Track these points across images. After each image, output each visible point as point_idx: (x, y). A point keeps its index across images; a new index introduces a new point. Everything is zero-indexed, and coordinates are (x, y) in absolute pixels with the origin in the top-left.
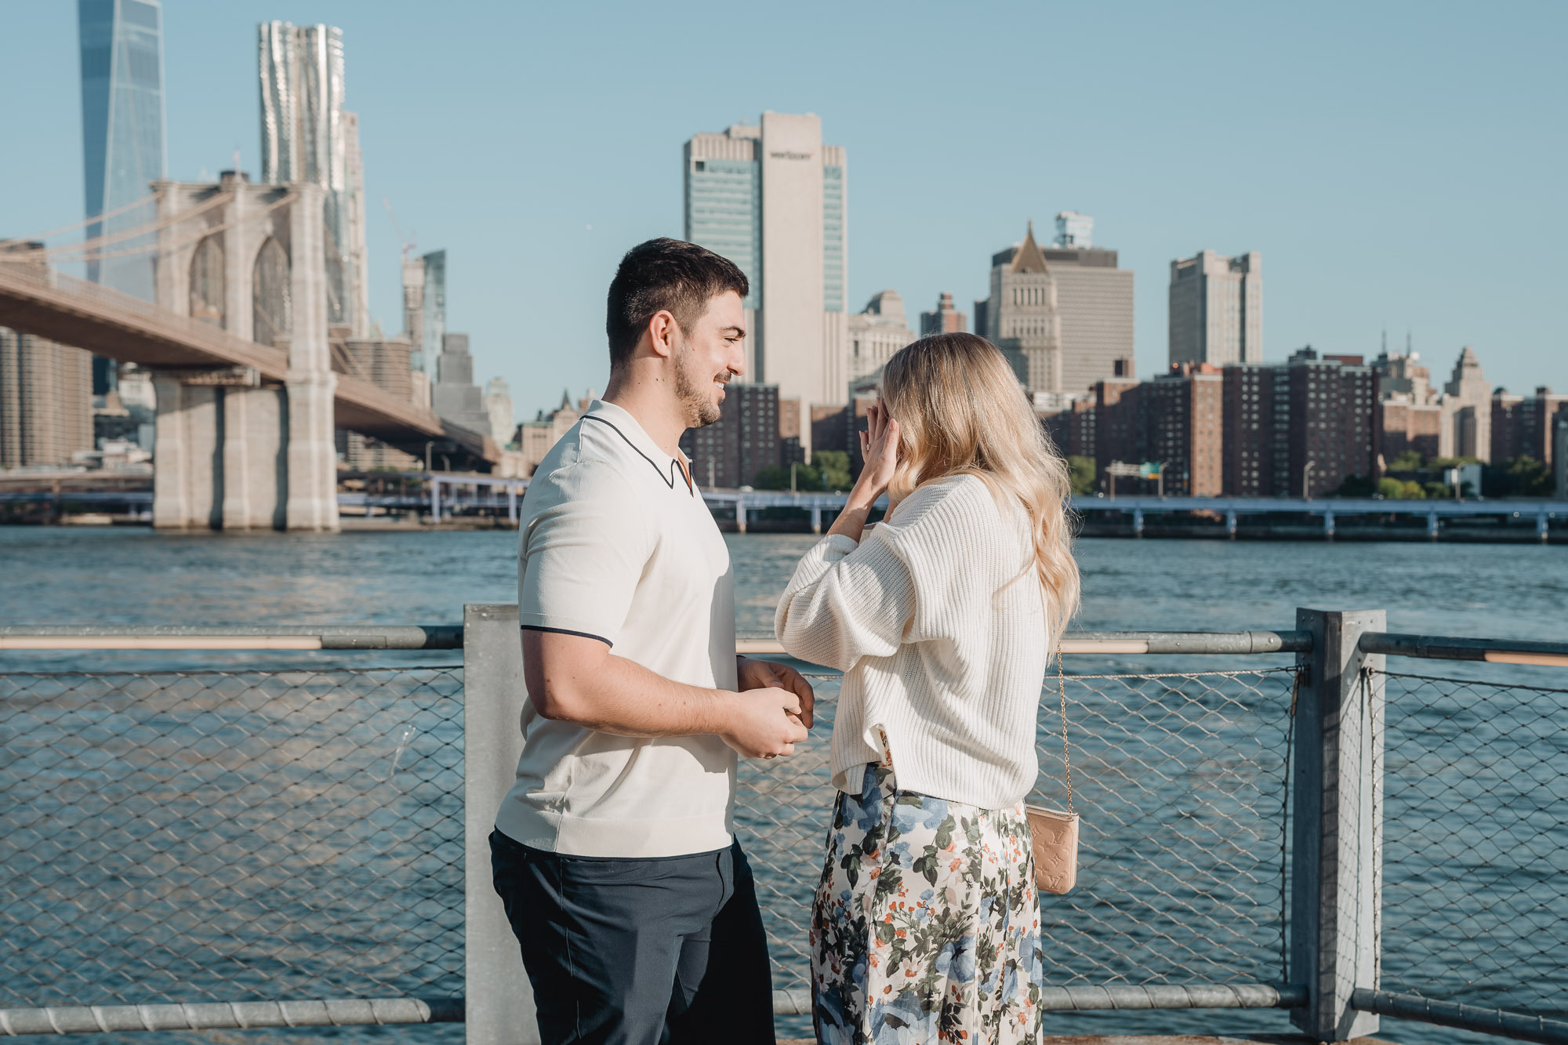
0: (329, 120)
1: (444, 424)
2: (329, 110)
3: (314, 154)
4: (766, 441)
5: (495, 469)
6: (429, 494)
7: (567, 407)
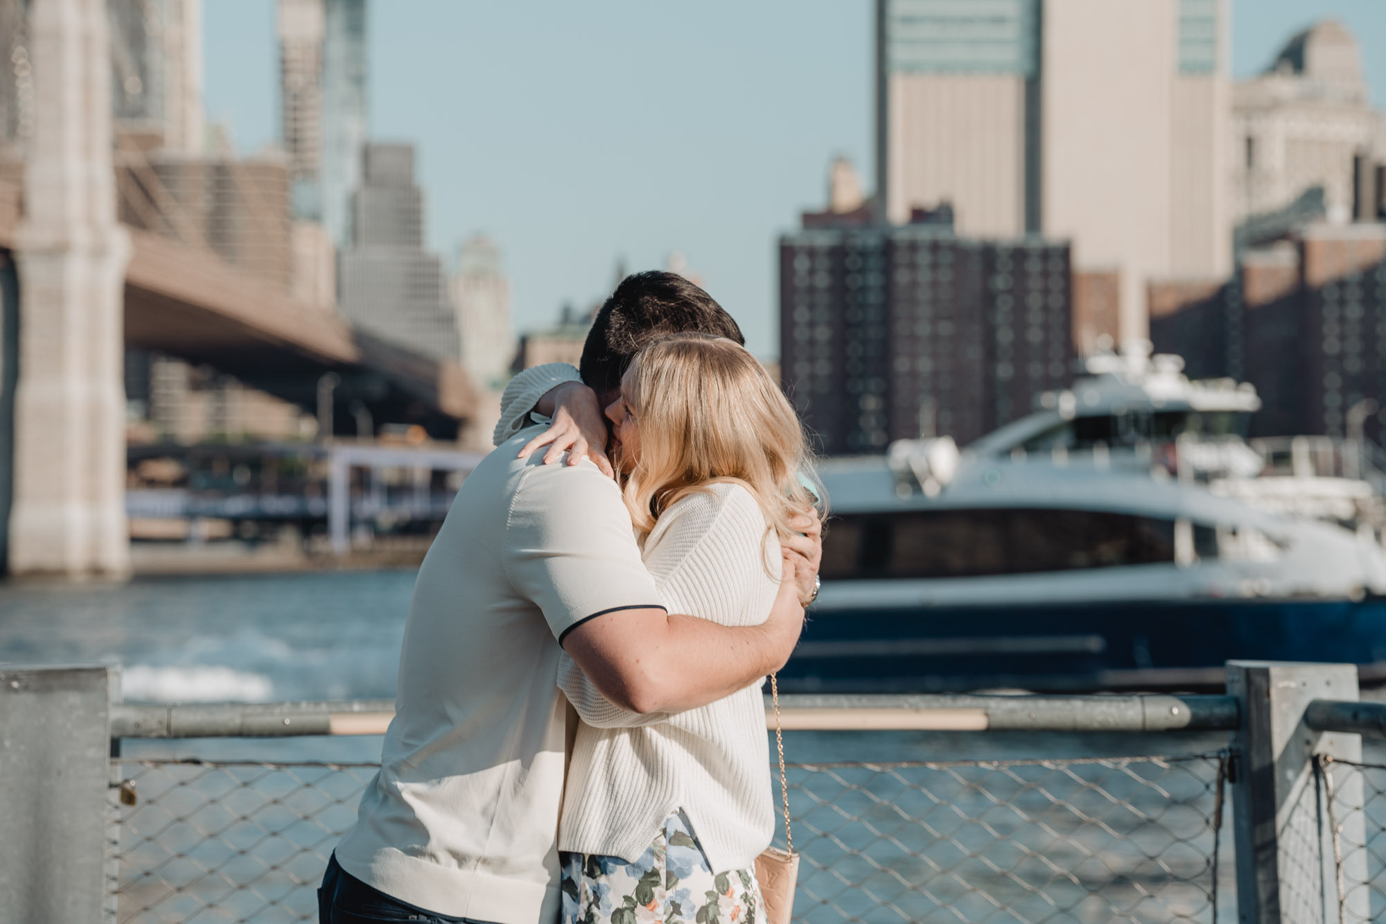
1: (359, 337)
4: (1046, 361)
5: (468, 435)
6: (323, 488)
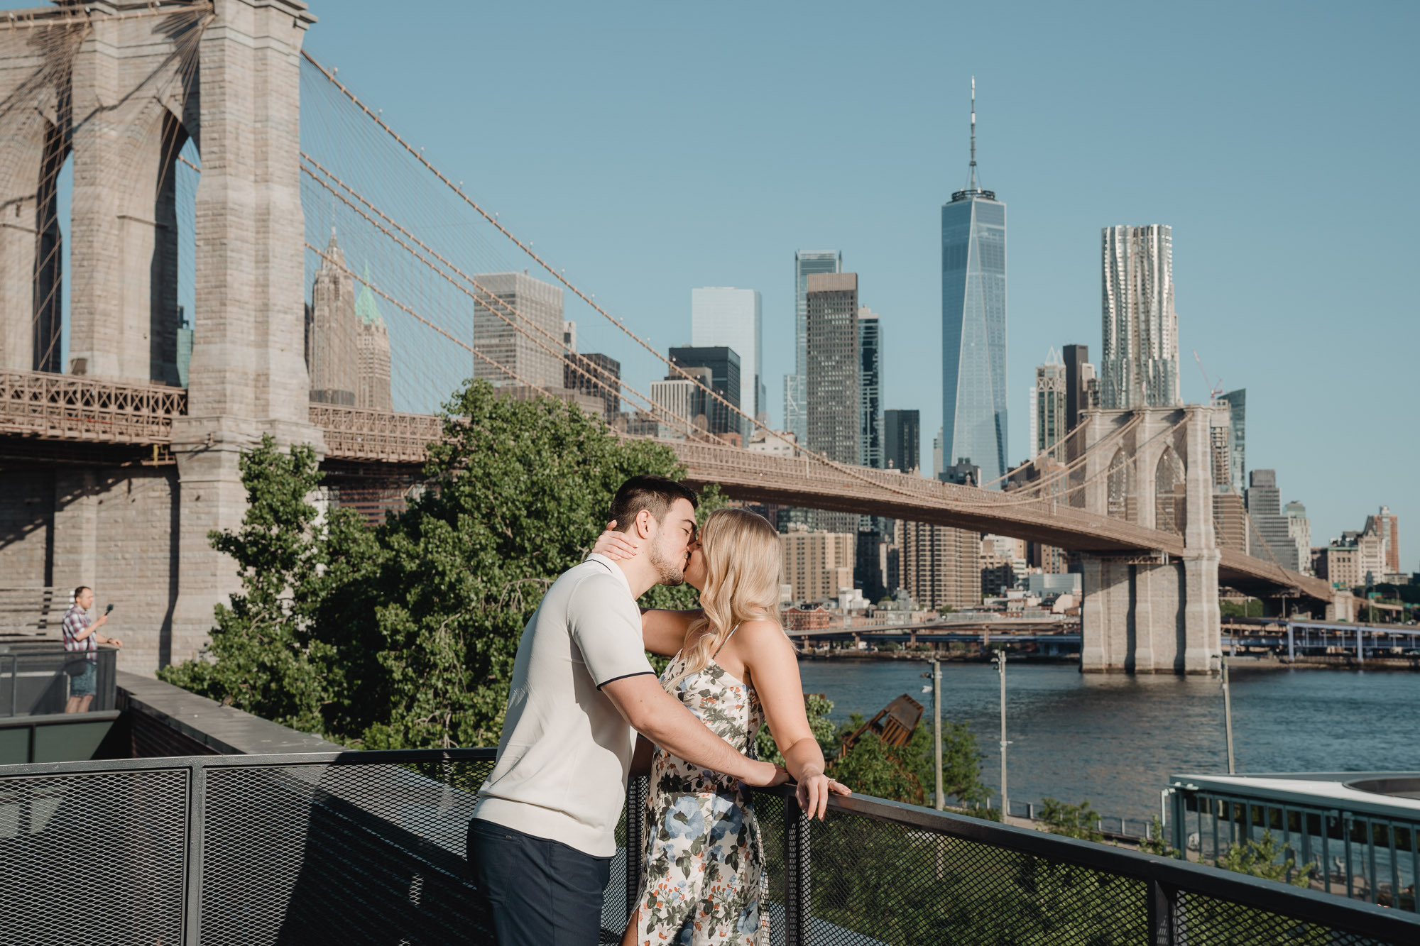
0: (1160, 302)
2: (1160, 293)
3: (1148, 330)
7: (1371, 533)
